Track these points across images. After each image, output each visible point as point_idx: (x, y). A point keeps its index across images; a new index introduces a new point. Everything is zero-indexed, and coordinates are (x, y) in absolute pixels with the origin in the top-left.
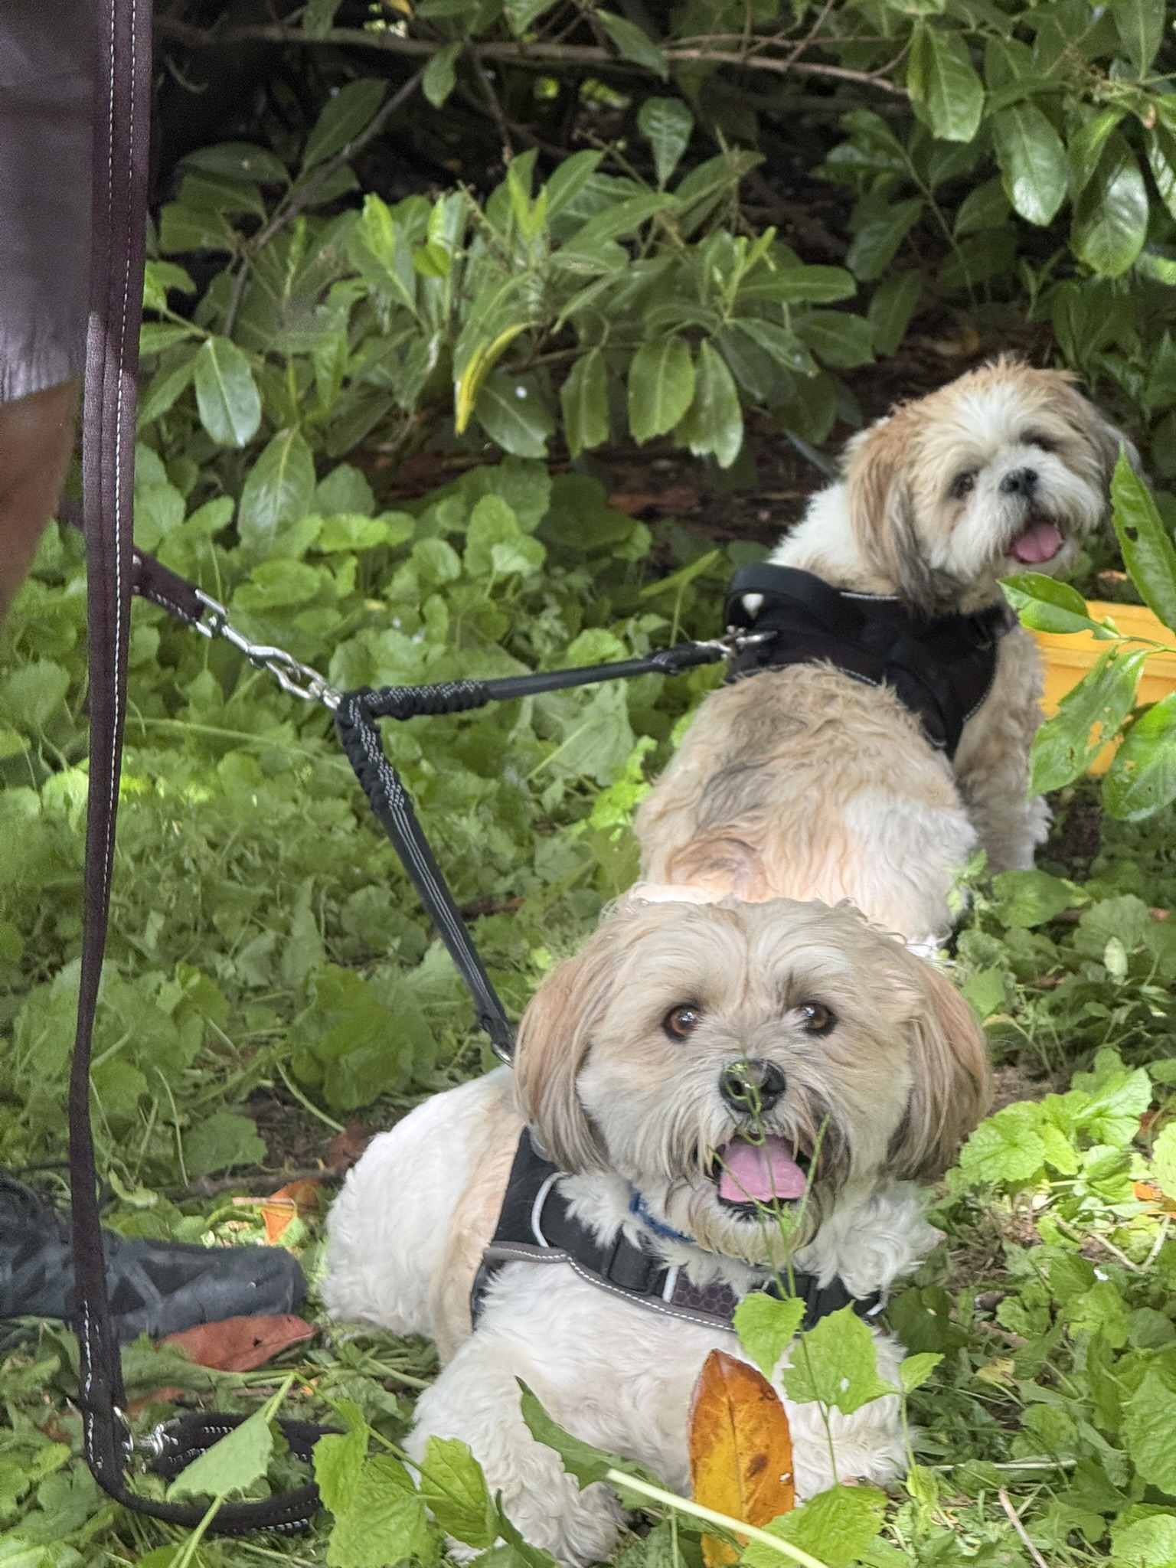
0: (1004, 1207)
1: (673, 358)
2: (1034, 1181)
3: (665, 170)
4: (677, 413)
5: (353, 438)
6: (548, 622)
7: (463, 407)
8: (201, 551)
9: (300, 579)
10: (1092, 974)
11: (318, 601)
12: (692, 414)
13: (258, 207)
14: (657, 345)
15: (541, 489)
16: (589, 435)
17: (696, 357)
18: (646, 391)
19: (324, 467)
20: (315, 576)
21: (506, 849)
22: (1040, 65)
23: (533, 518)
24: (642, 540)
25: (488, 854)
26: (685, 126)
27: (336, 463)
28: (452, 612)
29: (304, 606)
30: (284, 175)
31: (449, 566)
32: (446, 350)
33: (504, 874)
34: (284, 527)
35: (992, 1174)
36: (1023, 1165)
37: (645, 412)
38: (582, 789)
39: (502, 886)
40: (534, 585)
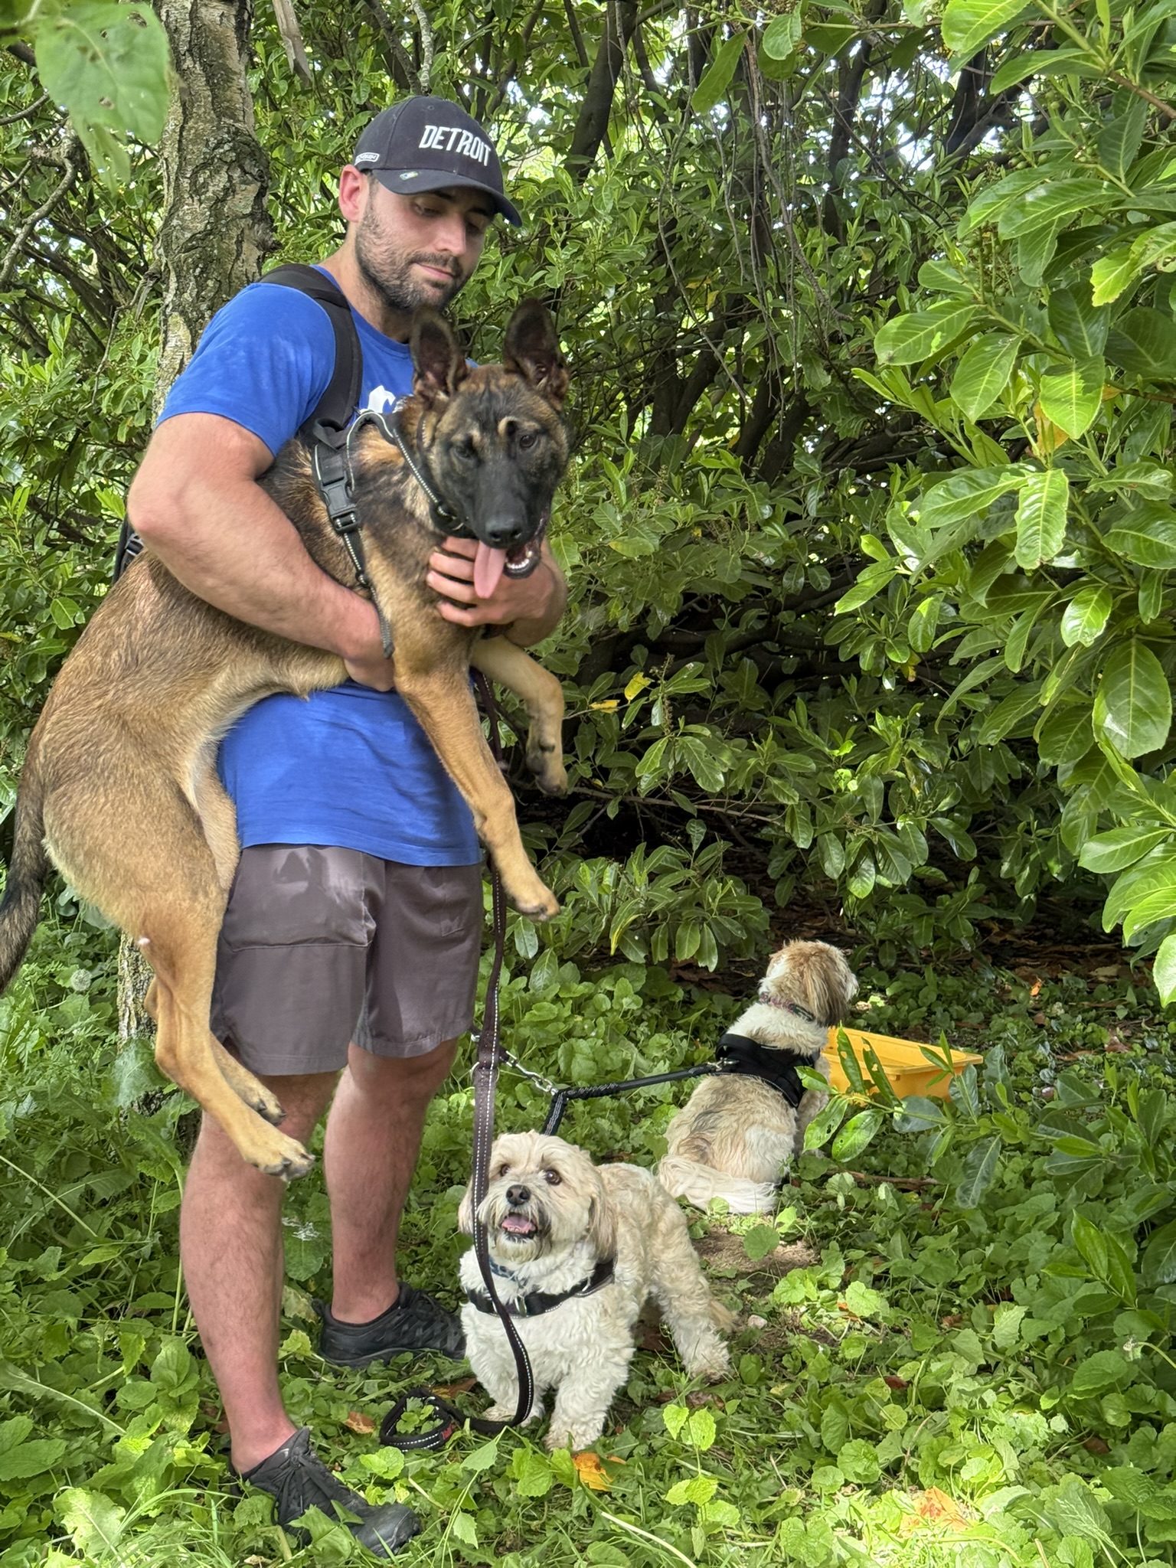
0: (789, 1312)
1: (693, 930)
2: (801, 1303)
3: (695, 847)
4: (693, 952)
5: (574, 951)
6: (643, 1028)
7: (613, 946)
8: (515, 996)
9: (550, 1010)
10: (832, 1206)
11: (557, 1019)
12: (699, 952)
13: (546, 847)
14: (687, 924)
15: (643, 974)
16: (661, 956)
17: (701, 931)
18: (682, 944)
19: (562, 962)
20: (555, 1008)
21: (619, 1133)
22: (836, 817)
23: (639, 986)
24: (680, 994)
25: (612, 1133)
26: (703, 830)
27: (566, 961)
28: (607, 1023)
29: (551, 1021)
30: (555, 835)
31: (607, 1005)
32: (609, 921)
33: (618, 1141)
34: (546, 987)
35: (785, 1300)
36: (797, 1296)
37: (682, 949)
38: (651, 1101)
39: (617, 1146)
40: (638, 1013)
